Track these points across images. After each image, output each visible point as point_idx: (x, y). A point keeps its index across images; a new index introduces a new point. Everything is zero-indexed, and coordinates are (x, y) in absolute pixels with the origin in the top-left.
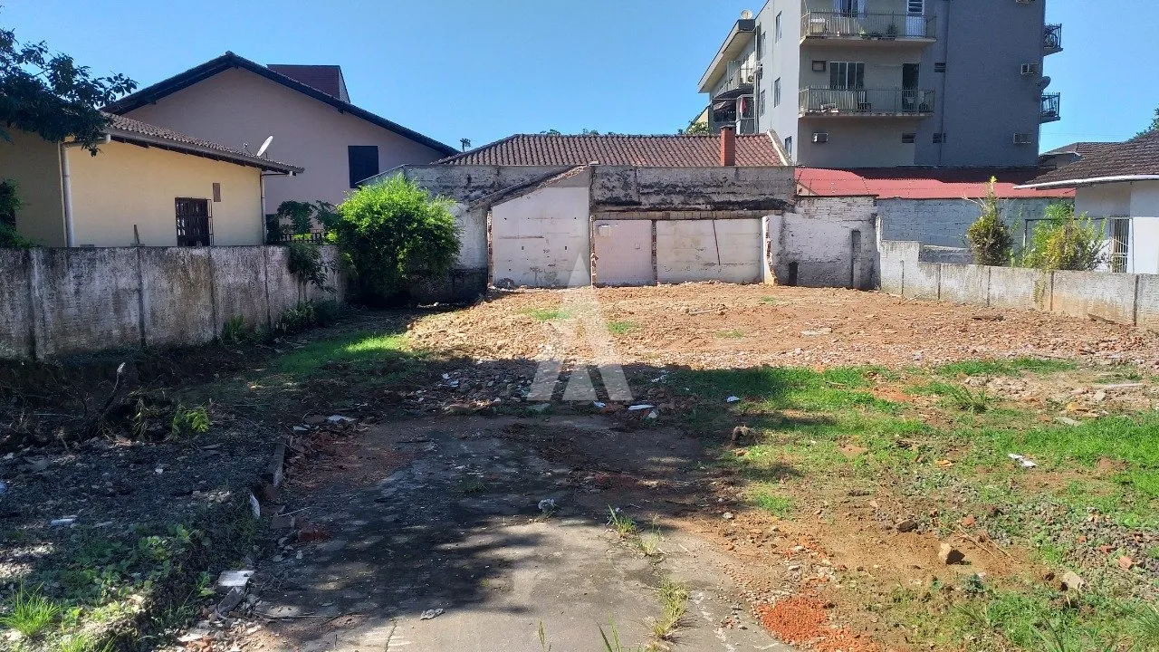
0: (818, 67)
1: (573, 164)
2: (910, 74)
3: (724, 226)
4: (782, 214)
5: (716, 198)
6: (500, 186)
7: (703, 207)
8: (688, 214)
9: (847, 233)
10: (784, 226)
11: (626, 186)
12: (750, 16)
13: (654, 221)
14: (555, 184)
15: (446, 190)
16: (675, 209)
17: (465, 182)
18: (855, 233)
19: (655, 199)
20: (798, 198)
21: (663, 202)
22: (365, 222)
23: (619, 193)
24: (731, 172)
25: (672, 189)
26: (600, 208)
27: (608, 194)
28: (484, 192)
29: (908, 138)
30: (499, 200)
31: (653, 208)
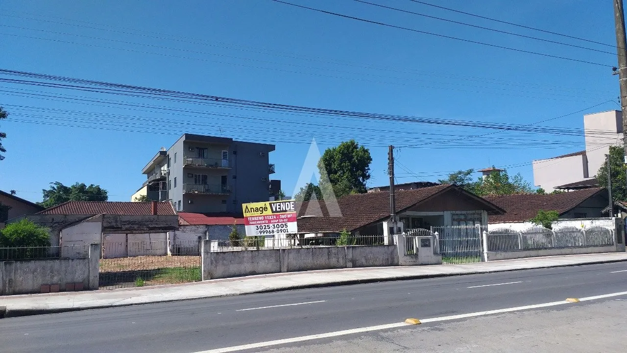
0: (190, 175)
1: (95, 213)
2: (224, 179)
3: (153, 235)
4: (174, 231)
5: (150, 226)
6: (66, 222)
7: (146, 229)
8: (140, 232)
9: (197, 237)
10: (175, 235)
11: (116, 221)
12: (165, 150)
13: (127, 234)
14: (88, 221)
15: (43, 224)
16: (135, 230)
17: (51, 221)
18: (200, 237)
19: (127, 226)
20: (180, 226)
21: (130, 227)
22: (14, 237)
23: (114, 224)
24: (156, 217)
25: (133, 223)
26: (106, 230)
27: (109, 225)
28: (59, 224)
29: (224, 202)
30: (66, 227)
31: (127, 230)
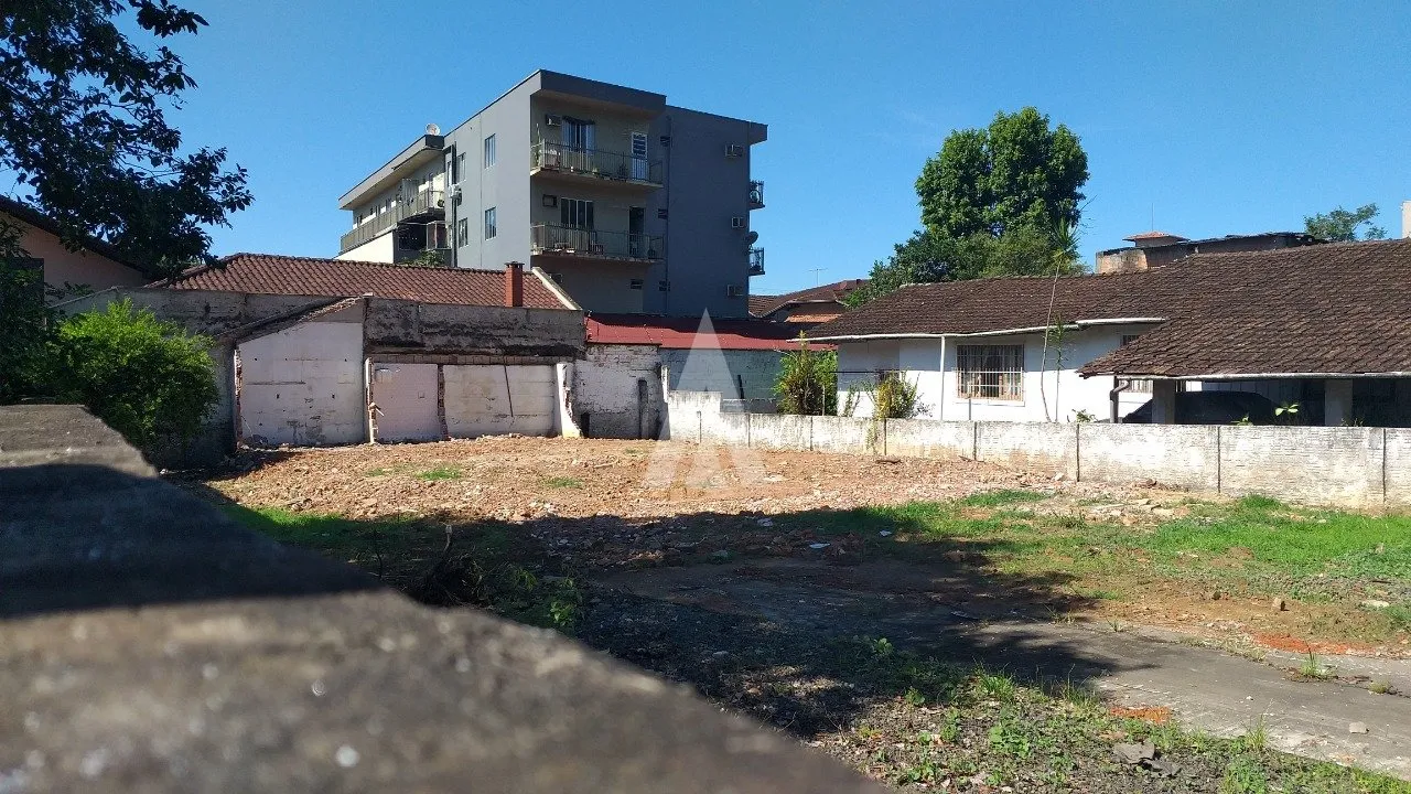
0: (549, 201)
1: (340, 294)
2: (636, 216)
3: (516, 372)
4: (574, 362)
5: (507, 342)
6: (248, 318)
7: (493, 351)
8: (477, 359)
9: (632, 384)
10: (575, 374)
11: (406, 324)
13: (440, 366)
14: (320, 318)
15: (177, 321)
16: (463, 353)
17: (200, 312)
18: (642, 382)
19: (440, 340)
20: (589, 344)
21: (449, 344)
23: (399, 332)
24: (521, 313)
25: (458, 330)
26: (374, 349)
27: (385, 333)
28: (227, 326)
29: (635, 284)
30: (248, 335)
31: (438, 351)
